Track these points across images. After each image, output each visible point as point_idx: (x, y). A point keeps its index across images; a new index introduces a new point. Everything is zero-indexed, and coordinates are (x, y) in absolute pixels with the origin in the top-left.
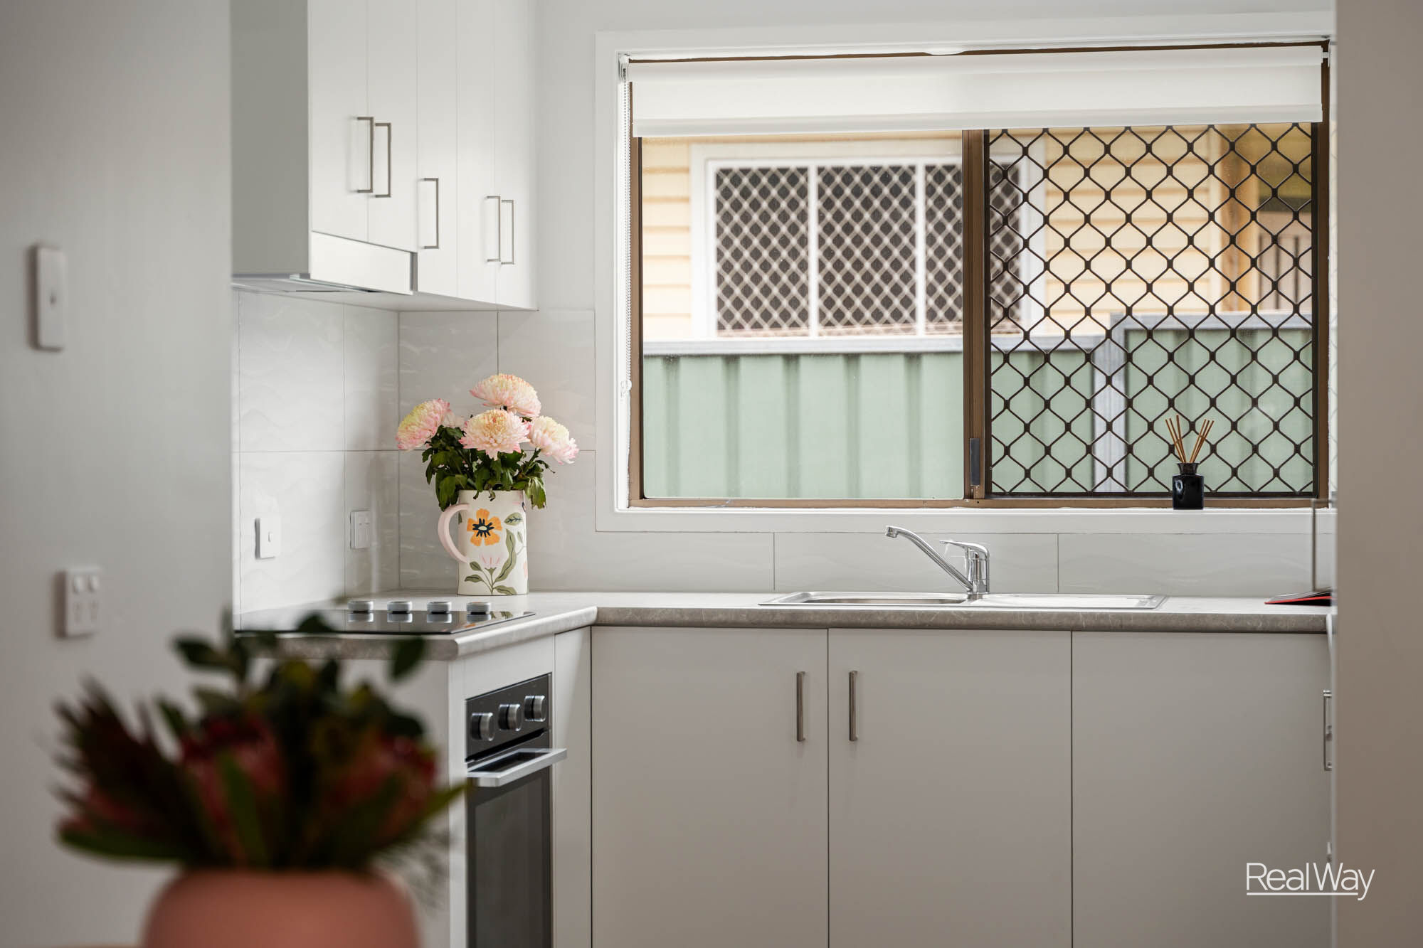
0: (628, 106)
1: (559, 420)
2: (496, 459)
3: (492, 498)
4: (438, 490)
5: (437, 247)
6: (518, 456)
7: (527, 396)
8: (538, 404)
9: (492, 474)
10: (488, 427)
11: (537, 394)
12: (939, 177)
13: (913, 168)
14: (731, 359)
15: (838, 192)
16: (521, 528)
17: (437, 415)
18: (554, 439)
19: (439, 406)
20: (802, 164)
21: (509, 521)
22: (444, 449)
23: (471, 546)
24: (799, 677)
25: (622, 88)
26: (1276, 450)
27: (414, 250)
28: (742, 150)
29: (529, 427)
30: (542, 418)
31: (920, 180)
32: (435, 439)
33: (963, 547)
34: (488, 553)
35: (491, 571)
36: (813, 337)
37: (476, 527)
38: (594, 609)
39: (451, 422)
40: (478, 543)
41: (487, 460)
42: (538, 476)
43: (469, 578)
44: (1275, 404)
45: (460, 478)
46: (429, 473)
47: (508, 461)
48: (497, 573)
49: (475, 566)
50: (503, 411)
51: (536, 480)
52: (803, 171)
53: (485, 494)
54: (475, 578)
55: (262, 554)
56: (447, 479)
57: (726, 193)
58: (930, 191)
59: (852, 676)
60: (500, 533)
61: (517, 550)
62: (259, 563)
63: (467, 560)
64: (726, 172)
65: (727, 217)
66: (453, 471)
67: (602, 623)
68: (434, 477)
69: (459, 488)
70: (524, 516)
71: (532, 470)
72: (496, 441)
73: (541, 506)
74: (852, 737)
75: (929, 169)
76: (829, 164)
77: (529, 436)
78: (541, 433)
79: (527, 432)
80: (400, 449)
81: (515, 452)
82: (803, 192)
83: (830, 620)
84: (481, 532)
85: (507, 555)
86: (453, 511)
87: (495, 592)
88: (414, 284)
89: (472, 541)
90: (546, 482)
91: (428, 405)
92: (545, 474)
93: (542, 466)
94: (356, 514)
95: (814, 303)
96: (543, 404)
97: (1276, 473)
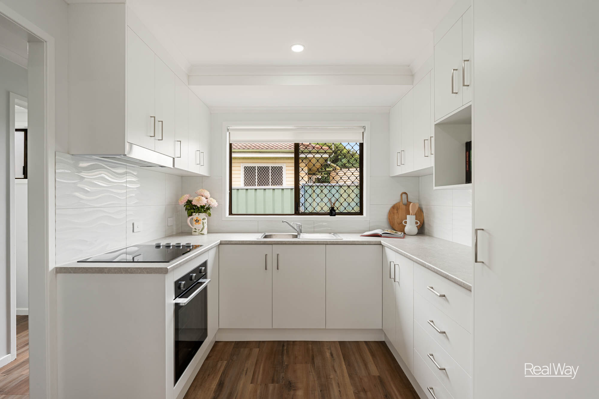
0: (229, 137)
1: (214, 198)
2: (199, 207)
3: (199, 215)
4: (187, 213)
5: (180, 157)
6: (205, 206)
7: (207, 194)
8: (209, 195)
9: (199, 210)
10: (198, 200)
11: (210, 193)
12: (273, 168)
13: (269, 167)
14: (247, 189)
15: (260, 169)
16: (206, 221)
17: (187, 198)
18: (213, 203)
19: (188, 195)
20: (255, 166)
21: (203, 219)
22: (189, 204)
23: (194, 225)
24: (266, 255)
25: (228, 133)
26: (353, 204)
27: (174, 157)
28: (247, 164)
29: (207, 200)
30: (210, 198)
31: (270, 168)
32: (187, 202)
33: (297, 224)
34: (199, 226)
35: (199, 230)
36: (256, 187)
37: (196, 221)
38: (219, 241)
39: (190, 199)
40: (196, 224)
41: (198, 207)
42: (210, 210)
43: (194, 232)
44: (353, 195)
45: (192, 211)
46: (186, 210)
47: (202, 207)
48: (200, 231)
49: (195, 229)
50: (202, 197)
51: (209, 211)
52: (255, 167)
53: (197, 214)
54: (195, 232)
55: (135, 231)
56: (189, 211)
57: (245, 169)
58: (271, 170)
59: (278, 255)
60: (201, 222)
61: (205, 225)
62: (134, 234)
63: (194, 228)
64: (245, 167)
65: (245, 173)
66: (191, 209)
67: (221, 243)
68: (187, 210)
69: (192, 213)
70: (206, 218)
71: (208, 209)
72: (199, 203)
73: (210, 216)
74: (278, 269)
75: (271, 167)
76: (258, 166)
77: (207, 202)
78: (210, 201)
79: (207, 201)
80: (179, 204)
81: (204, 205)
82: (255, 170)
83: (273, 243)
84: (197, 222)
85: (202, 226)
86: (191, 217)
87: (200, 234)
88: (174, 166)
89: (195, 224)
90: (211, 211)
91: (186, 195)
92: (211, 210)
93: (210, 208)
94: (168, 219)
95: (257, 184)
96: (211, 196)
97: (353, 209)
